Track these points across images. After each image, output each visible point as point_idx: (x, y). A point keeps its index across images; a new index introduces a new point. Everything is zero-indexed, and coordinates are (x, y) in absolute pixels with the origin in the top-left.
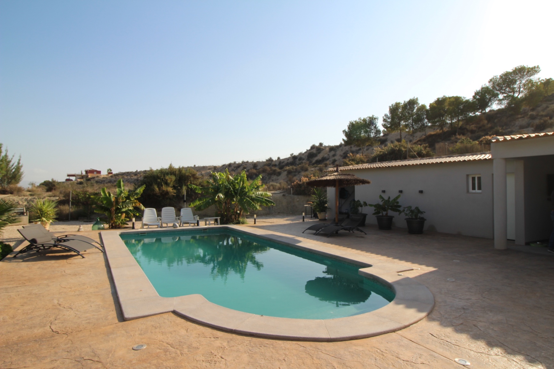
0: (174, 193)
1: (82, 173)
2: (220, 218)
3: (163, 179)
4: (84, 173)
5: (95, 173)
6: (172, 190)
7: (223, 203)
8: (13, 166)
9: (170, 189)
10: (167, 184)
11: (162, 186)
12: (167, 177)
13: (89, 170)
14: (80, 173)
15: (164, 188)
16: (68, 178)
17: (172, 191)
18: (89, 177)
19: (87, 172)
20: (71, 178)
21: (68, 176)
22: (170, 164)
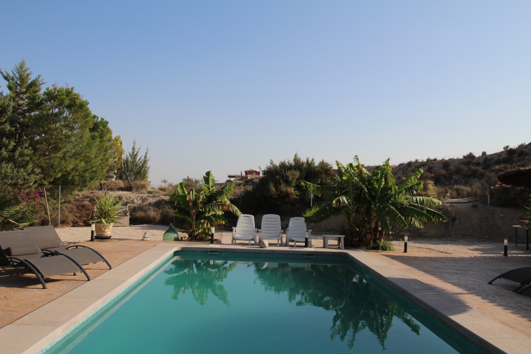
0: (297, 196)
1: (242, 174)
2: (344, 236)
3: (283, 174)
4: (244, 174)
5: (254, 174)
6: (294, 190)
7: (353, 212)
8: (140, 160)
9: (291, 190)
10: (288, 183)
11: (280, 184)
12: (288, 173)
13: (248, 171)
14: (240, 175)
15: (283, 187)
16: (229, 179)
17: (293, 192)
18: (249, 178)
19: (246, 173)
20: (232, 179)
21: (229, 177)
22: (295, 154)
